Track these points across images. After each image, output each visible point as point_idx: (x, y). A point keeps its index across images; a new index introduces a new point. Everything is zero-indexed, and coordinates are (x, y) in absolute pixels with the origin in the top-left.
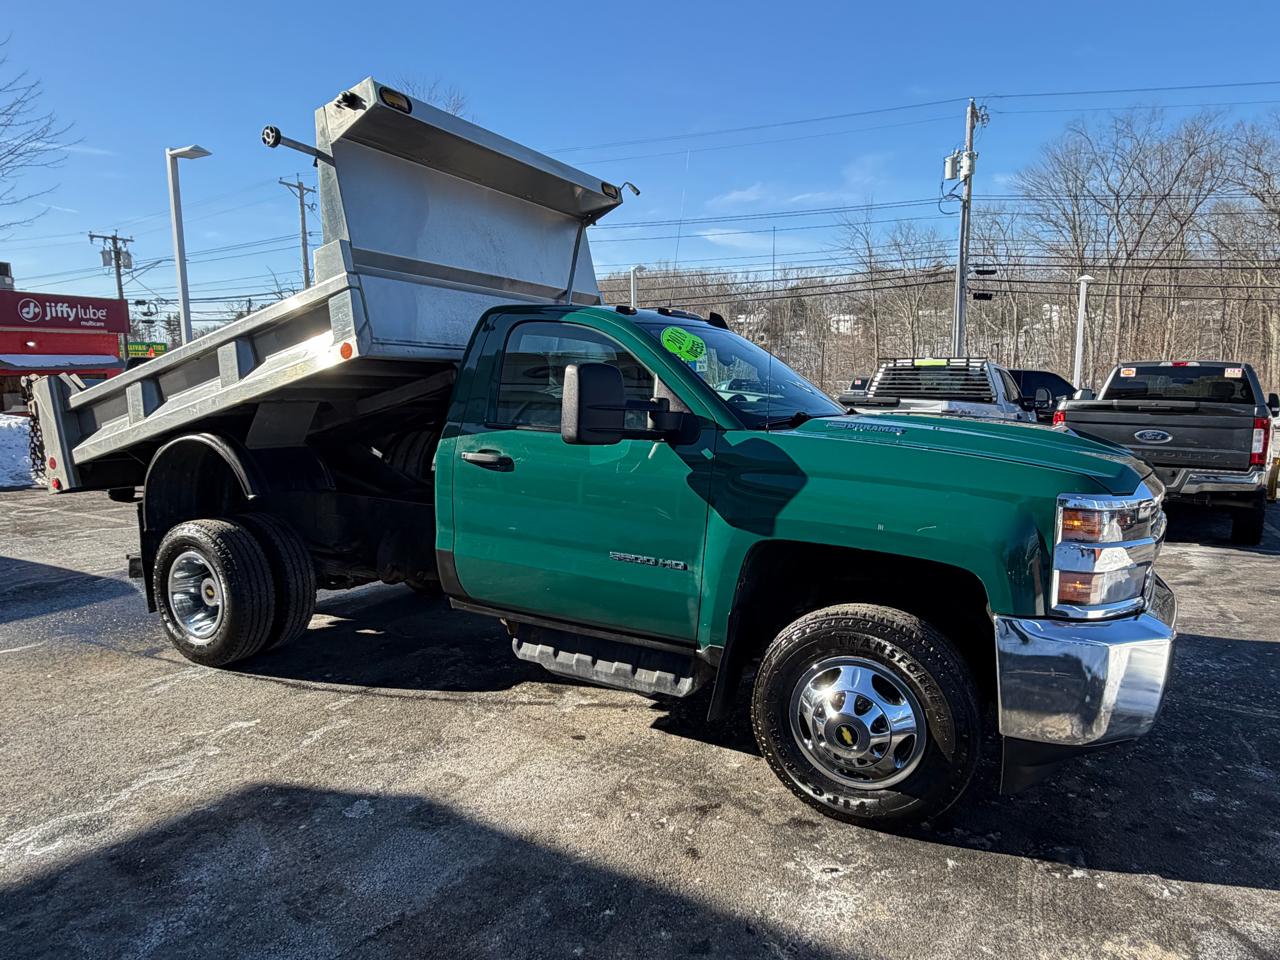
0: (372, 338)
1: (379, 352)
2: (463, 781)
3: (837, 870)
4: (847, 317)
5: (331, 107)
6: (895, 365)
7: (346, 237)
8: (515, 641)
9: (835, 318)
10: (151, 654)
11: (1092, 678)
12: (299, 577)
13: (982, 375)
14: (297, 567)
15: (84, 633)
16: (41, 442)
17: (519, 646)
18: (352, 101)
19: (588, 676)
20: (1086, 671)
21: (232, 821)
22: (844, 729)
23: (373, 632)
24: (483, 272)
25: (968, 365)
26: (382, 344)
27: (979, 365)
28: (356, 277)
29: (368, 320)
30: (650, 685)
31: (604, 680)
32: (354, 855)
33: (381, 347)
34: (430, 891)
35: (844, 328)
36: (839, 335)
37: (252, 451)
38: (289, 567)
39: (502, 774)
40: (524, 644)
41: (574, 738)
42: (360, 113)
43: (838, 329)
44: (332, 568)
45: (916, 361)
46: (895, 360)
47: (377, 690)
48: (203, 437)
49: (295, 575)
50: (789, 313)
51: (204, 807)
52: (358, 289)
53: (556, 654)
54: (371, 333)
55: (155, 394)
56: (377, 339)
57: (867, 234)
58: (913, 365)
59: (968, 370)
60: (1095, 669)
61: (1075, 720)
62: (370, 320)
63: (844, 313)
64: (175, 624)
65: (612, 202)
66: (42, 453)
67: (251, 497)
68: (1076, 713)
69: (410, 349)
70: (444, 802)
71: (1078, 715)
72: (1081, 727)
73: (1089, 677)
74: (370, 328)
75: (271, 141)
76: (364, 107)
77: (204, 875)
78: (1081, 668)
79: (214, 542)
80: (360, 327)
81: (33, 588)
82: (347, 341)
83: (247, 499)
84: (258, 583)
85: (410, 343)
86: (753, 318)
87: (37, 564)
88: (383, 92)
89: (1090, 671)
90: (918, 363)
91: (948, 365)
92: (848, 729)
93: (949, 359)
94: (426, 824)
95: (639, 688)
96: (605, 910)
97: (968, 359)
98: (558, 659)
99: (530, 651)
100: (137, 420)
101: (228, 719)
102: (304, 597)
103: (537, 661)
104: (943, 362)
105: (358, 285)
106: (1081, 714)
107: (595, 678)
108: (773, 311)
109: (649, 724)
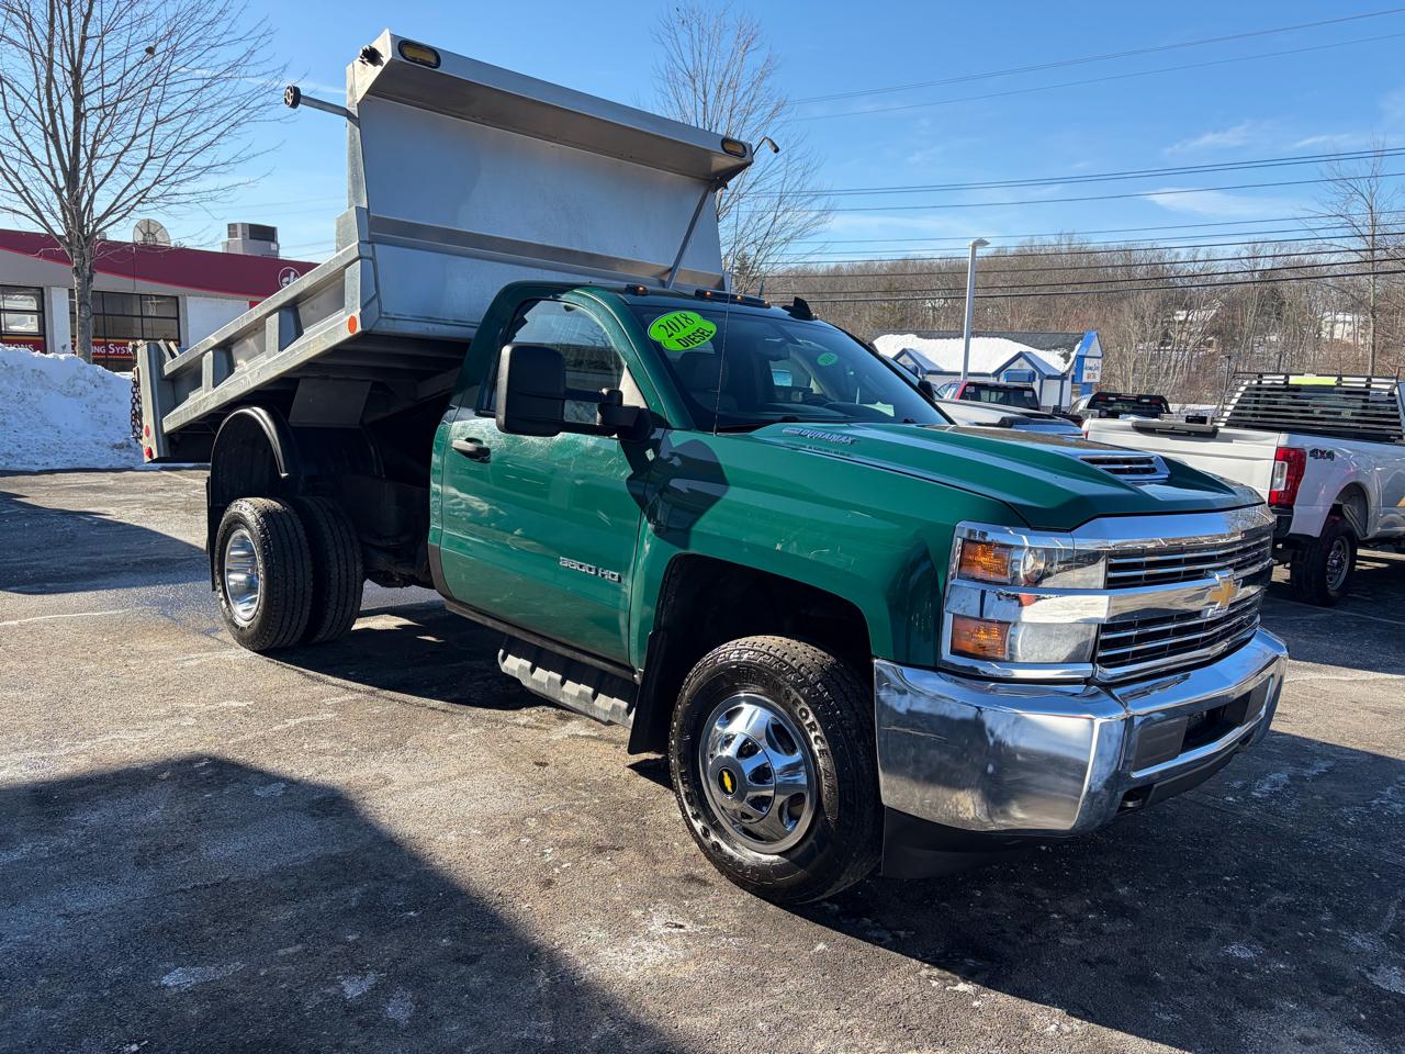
0: (380, 312)
1: (387, 327)
2: (387, 782)
3: (681, 927)
4: (1349, 318)
5: (357, 63)
6: (1260, 383)
7: (365, 205)
8: (501, 652)
9: (1329, 319)
10: (207, 633)
11: (995, 743)
12: (343, 567)
13: (1390, 402)
14: (342, 556)
15: (165, 606)
16: (141, 409)
17: (504, 658)
18: (372, 56)
19: (557, 697)
20: (988, 734)
21: (154, 779)
22: (726, 774)
23: (433, 639)
24: (547, 244)
25: (1368, 386)
26: (394, 319)
27: (1388, 387)
28: (370, 246)
29: (378, 292)
30: (606, 712)
31: (569, 703)
32: (232, 826)
33: (391, 322)
34: (268, 866)
35: (1340, 332)
36: (1333, 343)
37: (293, 428)
38: (333, 557)
39: (430, 784)
40: (509, 656)
41: (536, 764)
42: (379, 69)
43: (1332, 333)
44: (382, 562)
45: (1291, 377)
46: (1261, 376)
47: (385, 693)
48: (255, 411)
49: (339, 565)
50: (1252, 309)
51: (140, 765)
52: (371, 259)
53: (532, 670)
54: (380, 307)
55: (225, 365)
56: (386, 313)
57: (1372, 195)
58: (1286, 383)
59: (1368, 394)
60: (998, 732)
61: (977, 797)
62: (381, 293)
63: (1346, 311)
64: (228, 603)
65: (735, 161)
66: (141, 420)
67: (283, 475)
68: (977, 787)
69: (431, 326)
70: (353, 797)
71: (980, 791)
72: (985, 807)
73: (991, 741)
74: (380, 302)
75: (290, 101)
76: (381, 63)
77: (94, 818)
78: (984, 732)
79: (257, 521)
80: (366, 301)
81: (157, 562)
82: (353, 314)
83: (280, 477)
84: (294, 568)
85: (430, 320)
86: (1196, 316)
87: (176, 540)
88: (402, 45)
89: (992, 734)
90: (1293, 380)
91: (1339, 385)
92: (730, 775)
93: (1340, 378)
94: (318, 812)
95: (596, 716)
96: (409, 911)
97: (1369, 379)
98: (535, 676)
99: (513, 665)
100: (207, 391)
101: (227, 696)
102: (347, 591)
103: (517, 676)
104: (1332, 381)
105: (371, 255)
106: (983, 789)
107: (562, 700)
108: (1232, 304)
109: (628, 764)
